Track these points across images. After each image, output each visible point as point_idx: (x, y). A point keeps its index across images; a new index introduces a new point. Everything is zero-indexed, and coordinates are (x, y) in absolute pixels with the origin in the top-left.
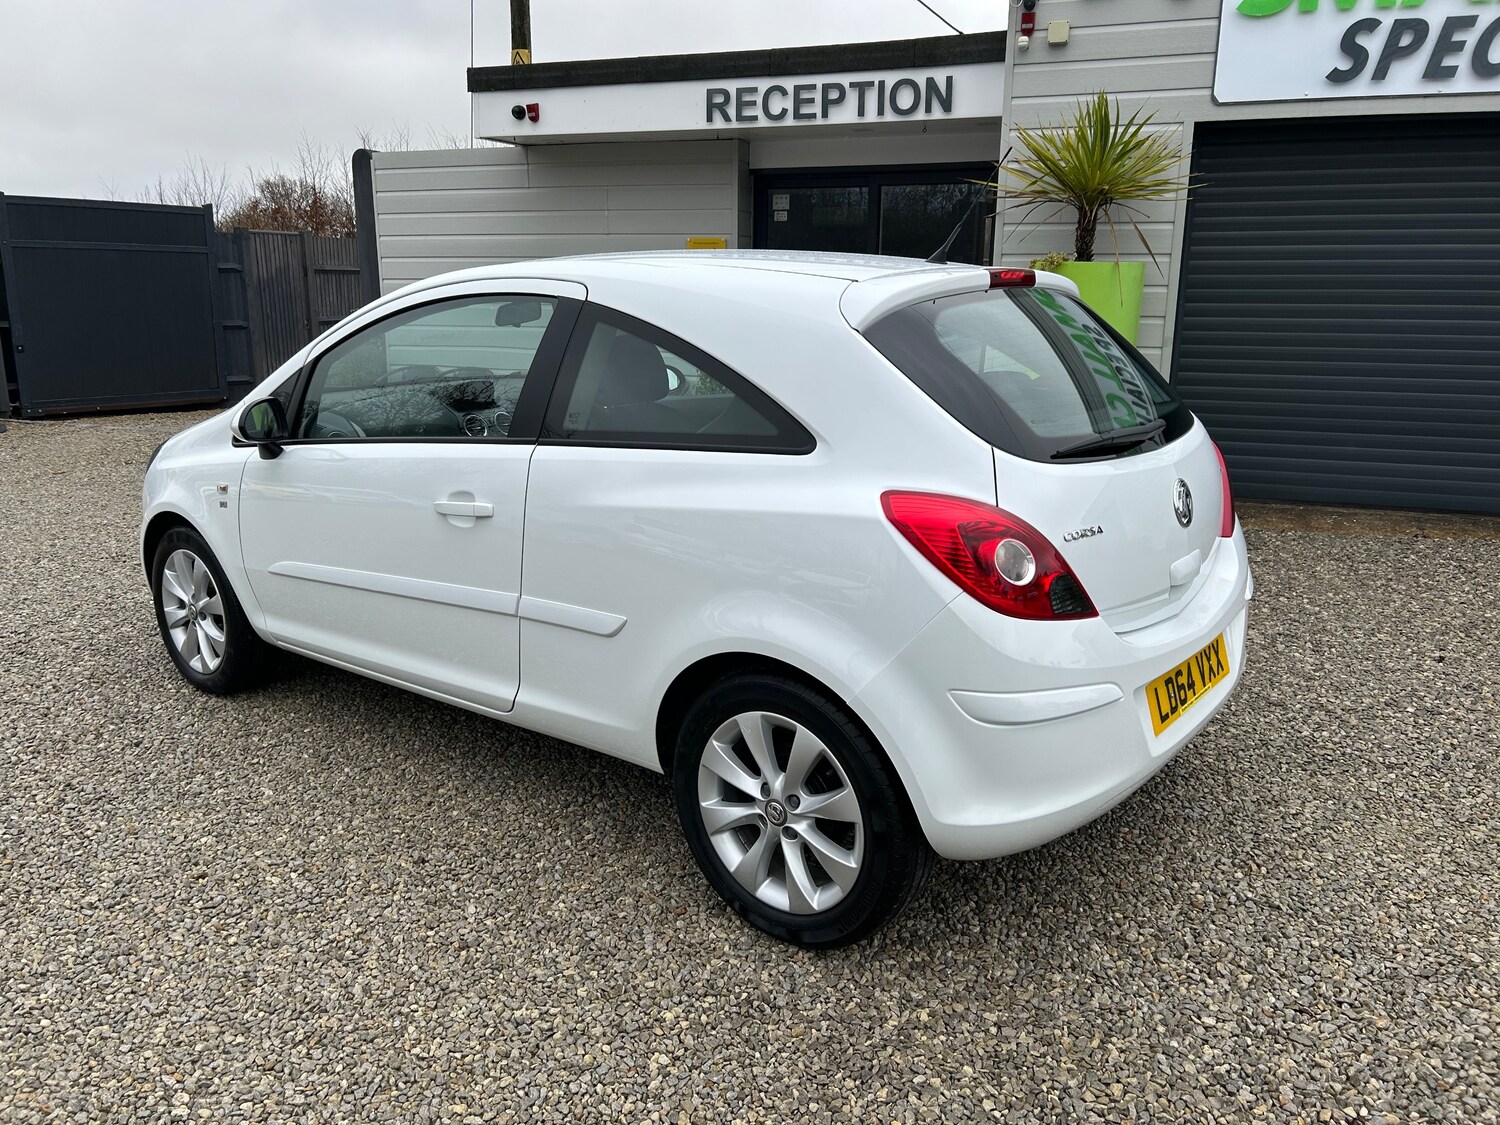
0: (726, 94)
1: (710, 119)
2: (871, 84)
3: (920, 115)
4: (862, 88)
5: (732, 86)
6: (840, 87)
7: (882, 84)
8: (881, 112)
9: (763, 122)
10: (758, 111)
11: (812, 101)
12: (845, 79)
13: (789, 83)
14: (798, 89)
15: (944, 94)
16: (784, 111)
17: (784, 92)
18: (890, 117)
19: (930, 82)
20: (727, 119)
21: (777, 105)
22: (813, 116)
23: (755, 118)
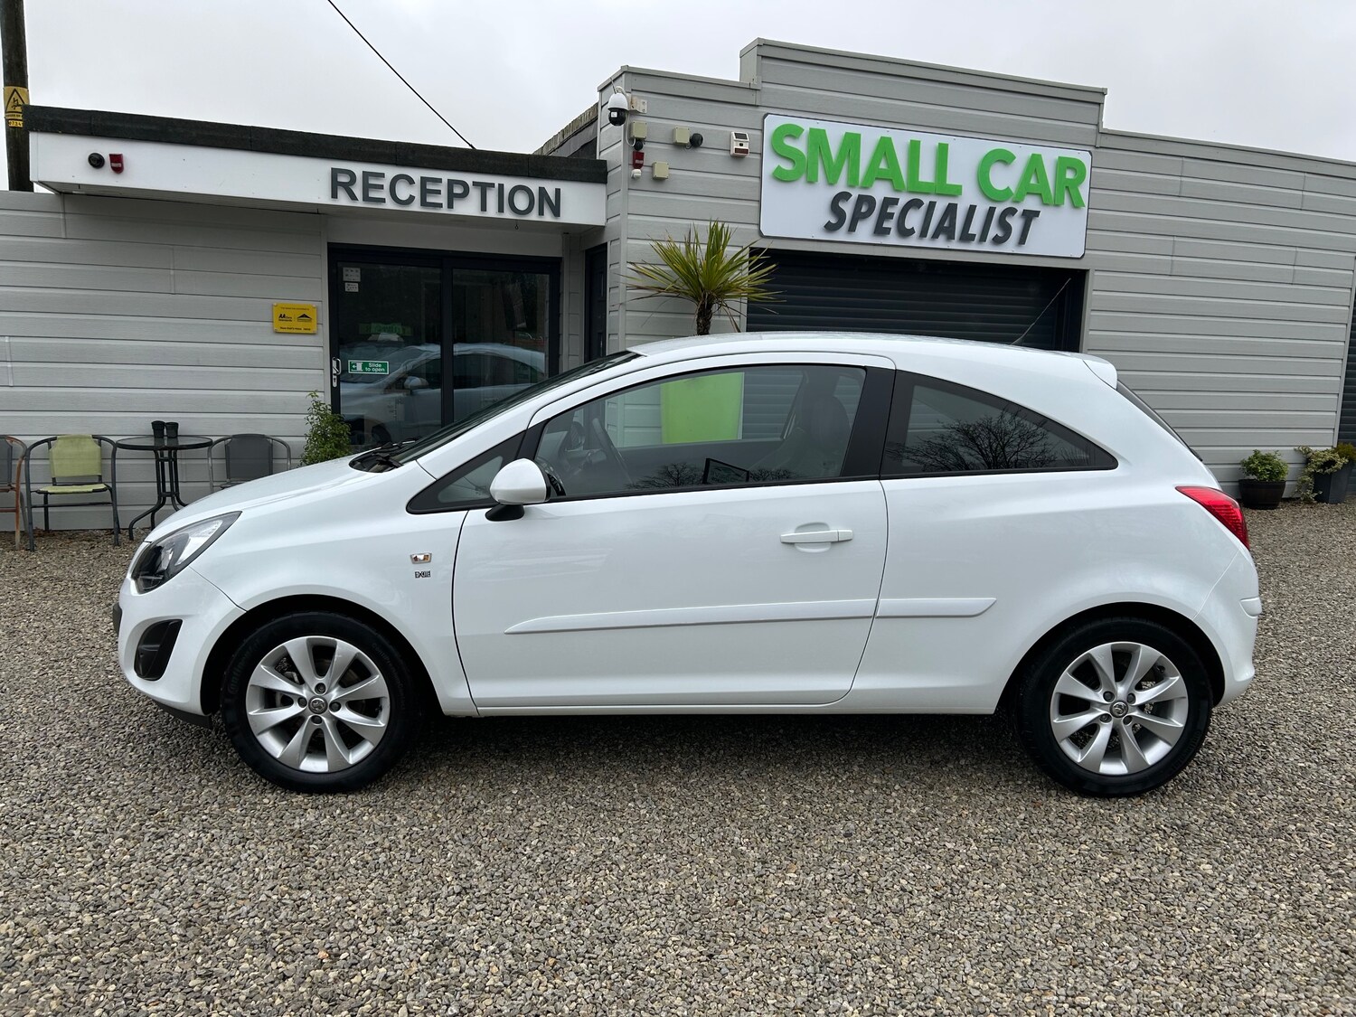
0: (352, 175)
1: (334, 195)
2: (492, 185)
3: (534, 216)
4: (484, 188)
5: (358, 169)
6: (464, 184)
7: (501, 186)
8: (501, 210)
9: (390, 205)
10: (385, 194)
11: (439, 192)
12: (469, 178)
13: (416, 174)
14: (424, 180)
15: (554, 202)
16: (412, 198)
17: (411, 181)
18: (508, 214)
19: (542, 191)
20: (353, 197)
21: (403, 192)
22: (440, 205)
23: (383, 200)
